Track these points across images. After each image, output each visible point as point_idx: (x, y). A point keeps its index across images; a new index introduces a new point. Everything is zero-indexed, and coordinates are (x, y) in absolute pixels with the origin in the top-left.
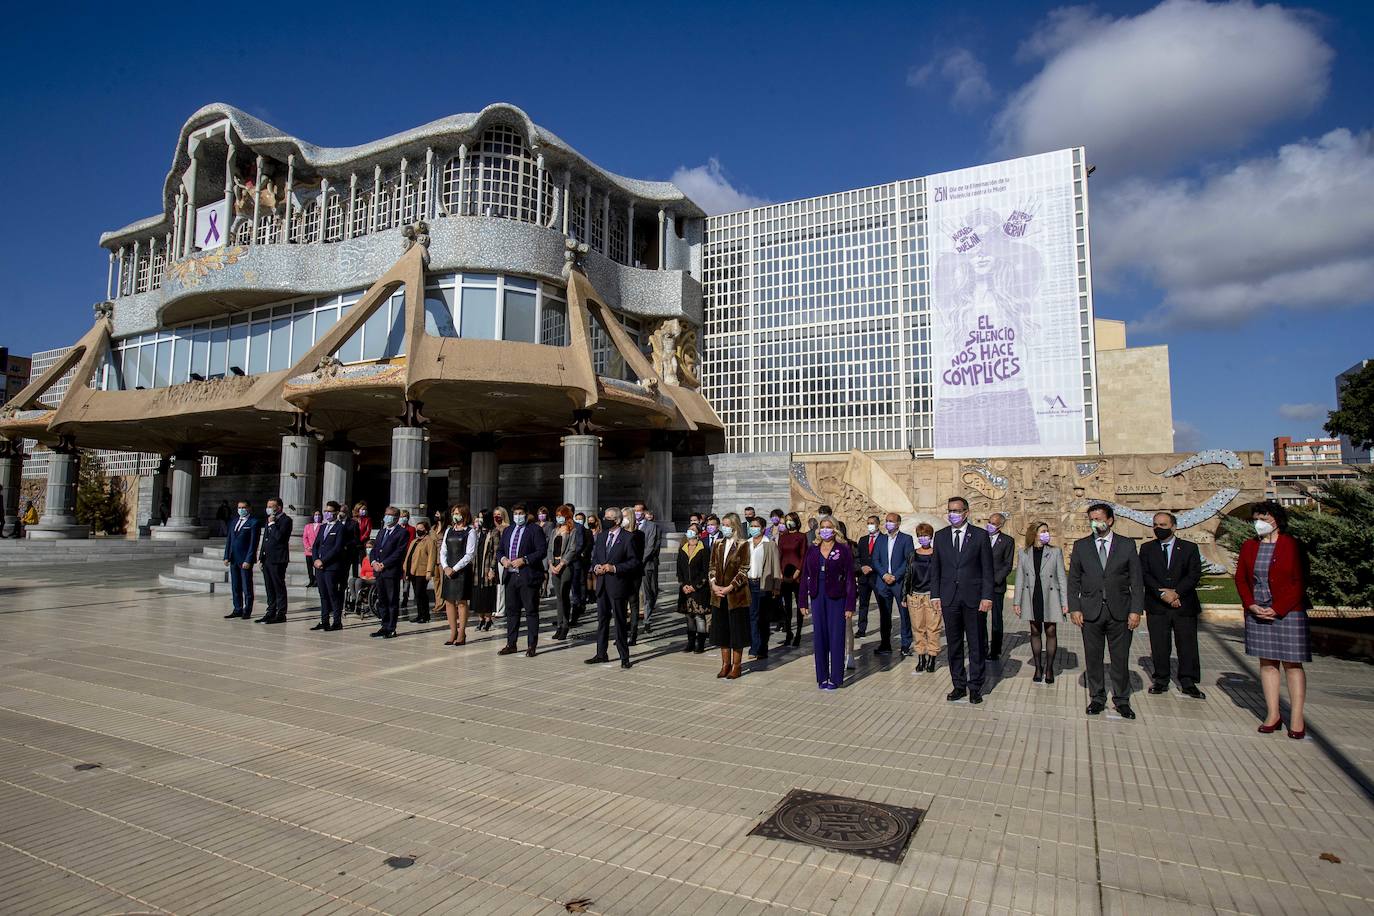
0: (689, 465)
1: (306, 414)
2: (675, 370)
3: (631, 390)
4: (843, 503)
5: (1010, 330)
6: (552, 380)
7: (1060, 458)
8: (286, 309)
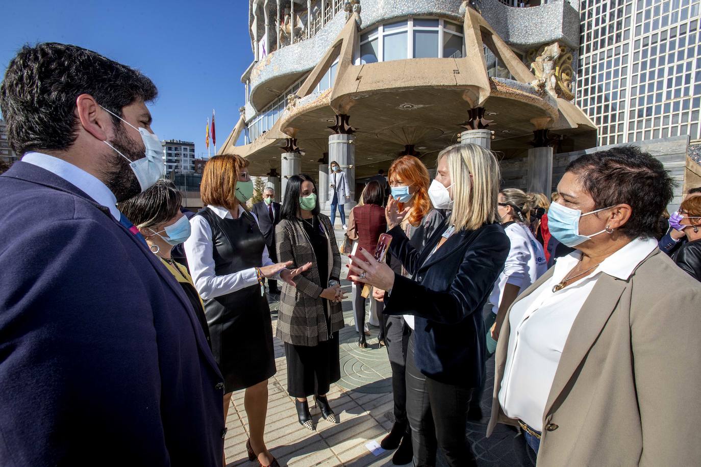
1: (293, 139)
2: (554, 86)
6: (448, 81)
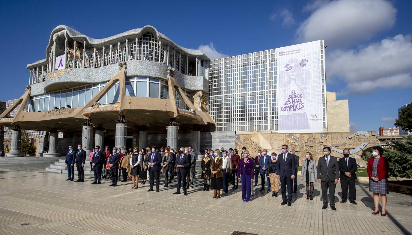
0: (205, 135)
1: (90, 119)
2: (201, 106)
3: (187, 112)
4: (251, 146)
5: (301, 95)
6: (164, 109)
7: (315, 133)
8: (84, 88)
